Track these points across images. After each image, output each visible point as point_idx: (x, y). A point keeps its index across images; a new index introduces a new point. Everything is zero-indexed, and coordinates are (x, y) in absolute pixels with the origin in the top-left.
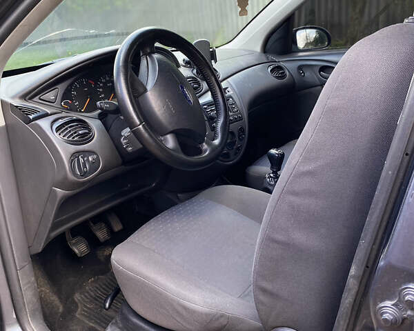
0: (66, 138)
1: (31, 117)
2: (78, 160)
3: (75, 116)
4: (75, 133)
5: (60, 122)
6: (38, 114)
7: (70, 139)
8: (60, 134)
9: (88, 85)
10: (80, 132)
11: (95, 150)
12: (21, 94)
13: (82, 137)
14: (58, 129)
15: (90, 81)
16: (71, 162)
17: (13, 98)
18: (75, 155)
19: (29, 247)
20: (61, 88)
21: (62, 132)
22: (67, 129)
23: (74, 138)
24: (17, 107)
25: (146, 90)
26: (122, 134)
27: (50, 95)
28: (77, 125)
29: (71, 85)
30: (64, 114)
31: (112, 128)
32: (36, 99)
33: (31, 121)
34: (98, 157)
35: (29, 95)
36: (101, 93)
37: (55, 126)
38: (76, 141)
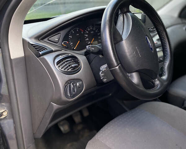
0: (63, 70)
1: (41, 53)
2: (70, 86)
3: (70, 53)
4: (69, 66)
5: (61, 57)
6: (46, 51)
7: (66, 70)
8: (59, 67)
9: (80, 32)
10: (73, 66)
11: (81, 78)
12: (36, 36)
13: (73, 69)
14: (58, 63)
15: (81, 30)
16: (65, 87)
17: (31, 38)
18: (68, 82)
19: (34, 134)
20: (63, 33)
21: (61, 65)
22: (64, 63)
23: (68, 69)
24: (32, 45)
25: (122, 40)
26: (101, 69)
27: (55, 38)
28: (71, 60)
29: (69, 32)
30: (63, 52)
31: (93, 62)
32: (46, 40)
33: (40, 56)
34: (82, 83)
35: (42, 37)
36: (87, 37)
37: (57, 60)
38: (69, 72)
